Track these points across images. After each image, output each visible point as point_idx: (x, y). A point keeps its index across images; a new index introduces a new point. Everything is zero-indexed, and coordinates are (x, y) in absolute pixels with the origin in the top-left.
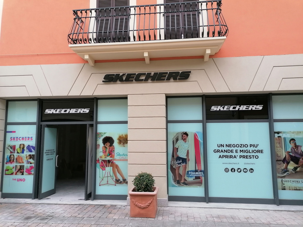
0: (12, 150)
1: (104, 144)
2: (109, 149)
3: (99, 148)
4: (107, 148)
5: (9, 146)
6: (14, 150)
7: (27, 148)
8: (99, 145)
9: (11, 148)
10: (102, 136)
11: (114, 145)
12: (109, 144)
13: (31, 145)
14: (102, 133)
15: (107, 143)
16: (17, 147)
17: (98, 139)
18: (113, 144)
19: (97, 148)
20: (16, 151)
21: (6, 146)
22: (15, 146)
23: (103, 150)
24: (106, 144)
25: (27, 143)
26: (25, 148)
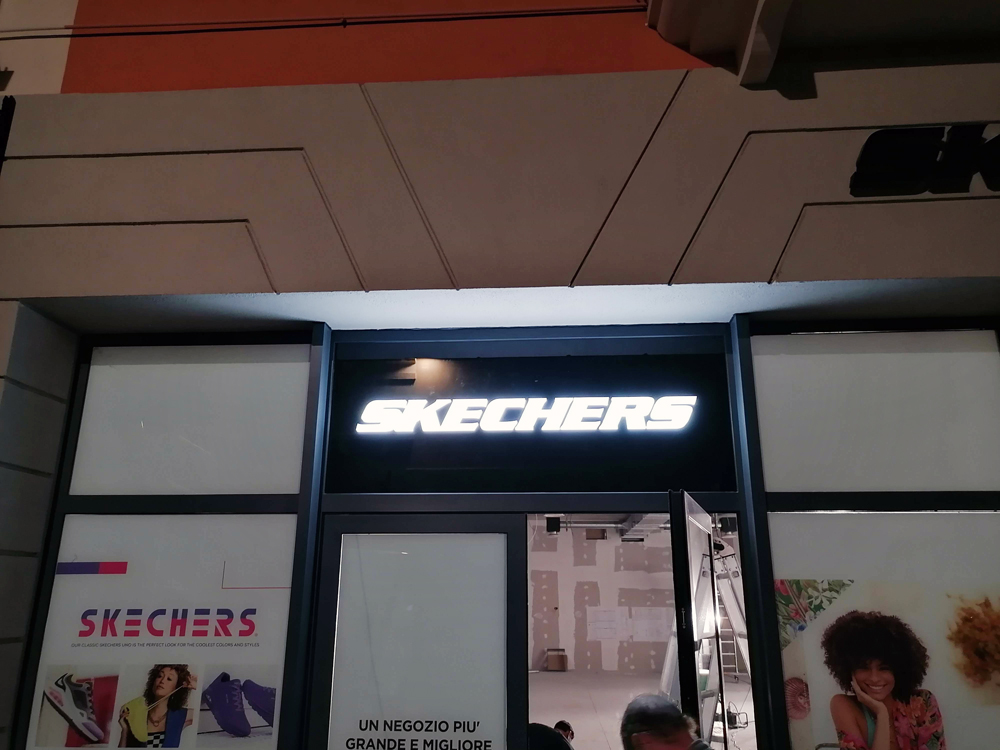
0: (80, 718)
1: (845, 681)
2: (894, 718)
3: (804, 710)
4: (874, 715)
5: (66, 681)
6: (103, 718)
7: (204, 699)
8: (802, 687)
9: (79, 699)
10: (819, 607)
11: (927, 684)
12: (888, 676)
13: (239, 674)
14: (812, 584)
15: (866, 668)
16: (129, 693)
17: (787, 632)
18: (919, 680)
19: (791, 712)
20: (115, 729)
21: (44, 683)
22: (109, 683)
23: (841, 734)
24: (862, 675)
25: (205, 660)
26: (194, 701)
